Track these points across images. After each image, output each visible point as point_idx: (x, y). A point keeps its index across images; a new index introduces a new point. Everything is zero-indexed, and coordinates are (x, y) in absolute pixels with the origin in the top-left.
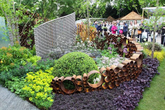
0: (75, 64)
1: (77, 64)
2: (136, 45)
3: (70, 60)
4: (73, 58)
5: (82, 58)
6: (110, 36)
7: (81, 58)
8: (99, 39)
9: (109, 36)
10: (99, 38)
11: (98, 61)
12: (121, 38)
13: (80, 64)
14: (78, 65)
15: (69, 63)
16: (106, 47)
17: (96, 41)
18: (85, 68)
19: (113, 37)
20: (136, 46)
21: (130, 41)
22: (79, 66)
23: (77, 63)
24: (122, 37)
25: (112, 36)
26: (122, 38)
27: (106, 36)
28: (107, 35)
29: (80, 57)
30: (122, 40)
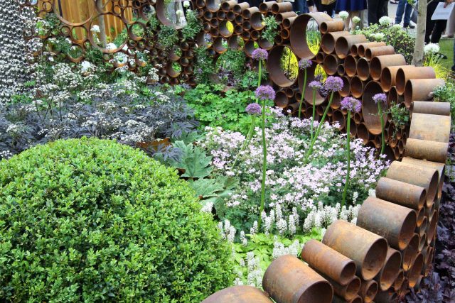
0: (74, 254)
1: (84, 257)
2: (381, 54)
3: (23, 231)
4: (50, 203)
5: (118, 198)
6: (220, 13)
7: (108, 192)
8: (164, 34)
9: (215, 14)
10: (164, 27)
11: (190, 161)
12: (279, 18)
13: (113, 248)
14: (92, 256)
15: (17, 253)
16: (207, 70)
17: (146, 43)
18: (151, 267)
19: (238, 18)
20: (381, 58)
21: (336, 35)
22: (103, 265)
23: (83, 247)
24: (283, 15)
25: (230, 14)
26: (287, 21)
27: (199, 11)
28: (205, 8)
29: (97, 184)
30: (285, 32)
